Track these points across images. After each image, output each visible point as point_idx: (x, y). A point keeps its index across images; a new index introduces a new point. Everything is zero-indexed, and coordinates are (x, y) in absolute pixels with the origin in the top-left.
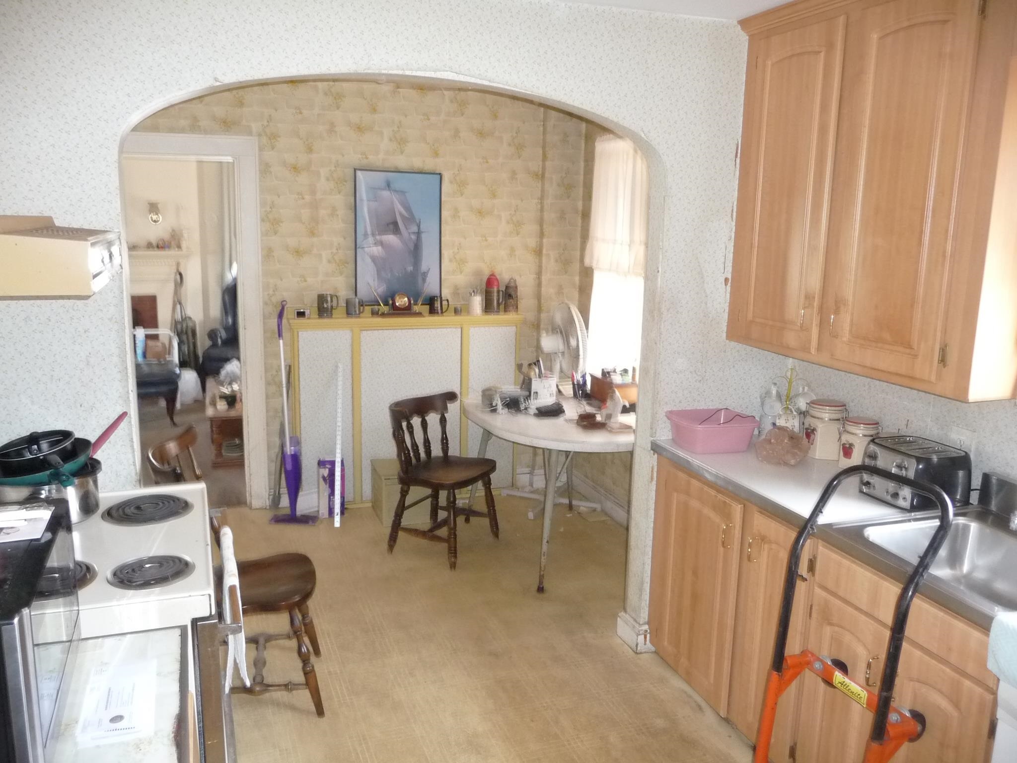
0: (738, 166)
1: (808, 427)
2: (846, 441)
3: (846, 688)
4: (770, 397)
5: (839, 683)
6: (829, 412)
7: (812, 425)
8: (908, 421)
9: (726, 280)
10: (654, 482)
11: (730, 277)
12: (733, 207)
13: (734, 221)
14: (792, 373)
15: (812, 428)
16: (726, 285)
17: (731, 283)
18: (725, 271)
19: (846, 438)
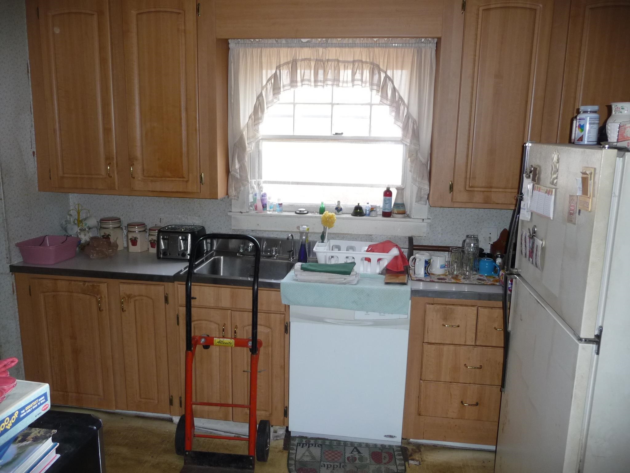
0: (30, 78)
1: (104, 234)
2: (132, 236)
3: (222, 343)
4: (70, 223)
5: (217, 342)
6: (112, 223)
7: (106, 233)
8: (161, 219)
9: (34, 152)
10: (15, 293)
11: (35, 150)
12: (31, 105)
13: (33, 114)
14: (78, 206)
15: (107, 235)
16: (34, 156)
17: (36, 154)
18: (32, 147)
19: (131, 236)
